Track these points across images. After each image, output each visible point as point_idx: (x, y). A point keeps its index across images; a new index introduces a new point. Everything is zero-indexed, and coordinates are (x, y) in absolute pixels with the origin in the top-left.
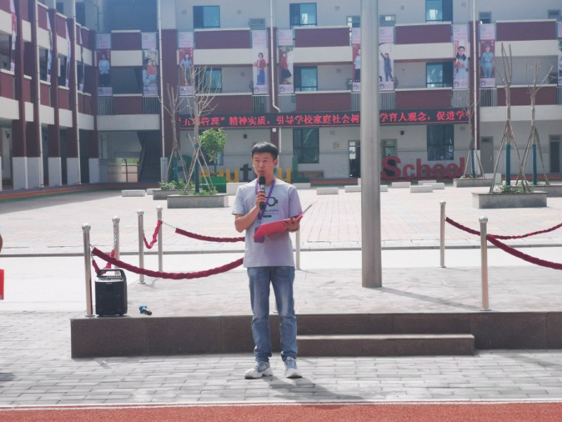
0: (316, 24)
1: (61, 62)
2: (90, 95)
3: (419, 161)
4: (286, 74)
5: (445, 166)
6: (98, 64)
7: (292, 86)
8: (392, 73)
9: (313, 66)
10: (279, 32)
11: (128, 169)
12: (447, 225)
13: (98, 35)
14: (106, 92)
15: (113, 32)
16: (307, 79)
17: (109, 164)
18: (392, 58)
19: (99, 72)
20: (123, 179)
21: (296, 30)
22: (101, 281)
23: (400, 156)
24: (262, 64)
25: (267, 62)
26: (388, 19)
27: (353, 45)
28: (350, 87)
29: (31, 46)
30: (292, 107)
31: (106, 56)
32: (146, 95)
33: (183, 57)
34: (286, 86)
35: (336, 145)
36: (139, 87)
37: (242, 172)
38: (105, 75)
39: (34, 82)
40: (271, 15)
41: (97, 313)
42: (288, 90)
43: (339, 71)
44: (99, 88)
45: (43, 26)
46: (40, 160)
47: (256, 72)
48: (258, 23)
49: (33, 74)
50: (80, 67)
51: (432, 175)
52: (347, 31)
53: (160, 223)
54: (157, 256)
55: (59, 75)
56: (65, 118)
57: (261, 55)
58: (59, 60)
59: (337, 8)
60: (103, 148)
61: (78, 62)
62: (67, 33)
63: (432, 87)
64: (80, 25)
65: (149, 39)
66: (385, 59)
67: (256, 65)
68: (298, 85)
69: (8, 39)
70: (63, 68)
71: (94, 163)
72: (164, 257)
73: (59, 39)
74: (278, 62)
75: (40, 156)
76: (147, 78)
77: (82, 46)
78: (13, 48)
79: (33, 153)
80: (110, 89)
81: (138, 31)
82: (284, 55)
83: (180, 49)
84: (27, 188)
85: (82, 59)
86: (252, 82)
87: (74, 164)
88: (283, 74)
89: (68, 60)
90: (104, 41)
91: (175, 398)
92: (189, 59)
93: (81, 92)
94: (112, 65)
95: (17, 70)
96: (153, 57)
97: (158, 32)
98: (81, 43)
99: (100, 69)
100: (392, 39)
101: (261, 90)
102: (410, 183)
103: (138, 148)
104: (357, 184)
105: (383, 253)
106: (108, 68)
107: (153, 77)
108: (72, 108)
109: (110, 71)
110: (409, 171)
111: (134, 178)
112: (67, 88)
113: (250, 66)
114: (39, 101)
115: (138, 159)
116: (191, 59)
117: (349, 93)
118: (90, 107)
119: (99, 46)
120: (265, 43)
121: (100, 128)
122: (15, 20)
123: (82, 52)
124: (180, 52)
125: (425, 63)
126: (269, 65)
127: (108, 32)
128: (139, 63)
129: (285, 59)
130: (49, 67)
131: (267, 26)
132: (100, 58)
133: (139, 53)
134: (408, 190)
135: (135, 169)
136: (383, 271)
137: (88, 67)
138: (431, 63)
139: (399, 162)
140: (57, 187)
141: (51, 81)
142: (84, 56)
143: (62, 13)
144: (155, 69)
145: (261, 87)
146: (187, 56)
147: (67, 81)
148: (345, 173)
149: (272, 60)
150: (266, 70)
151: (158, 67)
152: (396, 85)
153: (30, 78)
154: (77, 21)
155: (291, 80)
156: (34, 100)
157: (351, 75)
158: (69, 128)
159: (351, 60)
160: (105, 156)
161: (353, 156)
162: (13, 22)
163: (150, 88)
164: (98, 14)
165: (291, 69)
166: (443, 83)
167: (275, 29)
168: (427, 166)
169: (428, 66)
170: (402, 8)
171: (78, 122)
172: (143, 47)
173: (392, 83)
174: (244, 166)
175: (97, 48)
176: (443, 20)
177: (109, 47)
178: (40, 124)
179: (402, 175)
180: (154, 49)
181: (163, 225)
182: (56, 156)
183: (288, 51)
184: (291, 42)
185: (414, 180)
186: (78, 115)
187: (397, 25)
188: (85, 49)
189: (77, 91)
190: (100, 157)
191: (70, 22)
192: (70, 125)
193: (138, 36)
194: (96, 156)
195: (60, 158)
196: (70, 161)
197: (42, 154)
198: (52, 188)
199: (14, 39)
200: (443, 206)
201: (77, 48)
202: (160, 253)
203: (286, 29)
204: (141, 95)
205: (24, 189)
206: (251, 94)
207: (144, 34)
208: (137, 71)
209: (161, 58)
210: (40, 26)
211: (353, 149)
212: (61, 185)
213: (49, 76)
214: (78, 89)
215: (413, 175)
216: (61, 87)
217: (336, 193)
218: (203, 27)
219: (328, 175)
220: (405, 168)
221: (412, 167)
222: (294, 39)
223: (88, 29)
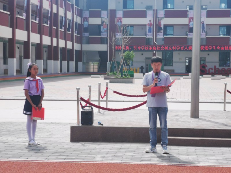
0: (174, 9)
1: (68, 22)
2: (79, 36)
3: (215, 67)
4: (161, 29)
5: (226, 69)
6: (83, 23)
7: (163, 34)
8: (205, 30)
9: (172, 26)
10: (158, 11)
11: (94, 67)
12: (227, 93)
13: (84, 11)
14: (86, 35)
15: (90, 10)
16: (169, 31)
17: (86, 64)
18: (205, 23)
19: (84, 26)
20: (92, 70)
21: (165, 11)
22: (83, 111)
23: (207, 64)
24: (151, 24)
25: (153, 24)
26: (204, 7)
27: (189, 17)
28: (187, 35)
29: (56, 15)
30: (162, 43)
31: (87, 20)
32: (102, 36)
33: (118, 21)
34: (160, 34)
35: (180, 59)
36: (100, 33)
37: (140, 69)
38: (86, 28)
39: (57, 30)
40: (155, 4)
41: (81, 124)
42: (161, 35)
43: (182, 28)
44: (83, 33)
45: (62, 7)
46: (59, 62)
47: (148, 27)
48: (150, 8)
49: (57, 27)
50: (76, 24)
51: (220, 73)
52: (186, 11)
53: (107, 88)
54: (105, 102)
55: (67, 27)
56: (69, 45)
57: (150, 20)
58: (68, 21)
59: (183, 2)
60: (84, 59)
61: (75, 22)
62: (71, 10)
63: (222, 36)
64: (76, 7)
65: (104, 13)
66: (202, 23)
67: (148, 25)
68: (165, 33)
69: (47, 12)
70: (69, 24)
71: (80, 64)
72: (108, 103)
73: (68, 12)
74: (157, 24)
75: (58, 60)
76: (103, 29)
77: (77, 15)
78: (49, 15)
79: (56, 59)
80: (88, 33)
81: (100, 10)
82: (160, 21)
83: (117, 18)
84: (53, 73)
85: (77, 21)
86: (146, 32)
87: (72, 64)
88: (159, 29)
89: (71, 21)
90: (86, 14)
91: (112, 159)
92: (120, 22)
93: (76, 35)
94: (89, 24)
95: (50, 24)
96: (106, 21)
97: (108, 10)
98: (77, 14)
99: (84, 25)
100: (205, 15)
101: (150, 35)
102: (211, 76)
103: (98, 58)
104: (188, 75)
105: (200, 104)
106: (87, 25)
107: (105, 29)
108: (72, 41)
109: (88, 26)
110: (211, 71)
111: (96, 70)
112: (70, 33)
113: (146, 25)
114: (59, 38)
115: (98, 63)
116: (121, 22)
117: (187, 37)
118: (80, 41)
119: (84, 16)
120: (152, 16)
121: (83, 49)
122: (50, 4)
123: (77, 18)
124: (117, 19)
125: (219, 26)
126: (153, 25)
127: (88, 10)
128: (100, 23)
129: (160, 23)
130: (63, 24)
131: (153, 9)
132: (84, 21)
133: (100, 19)
134: (210, 79)
135: (97, 67)
136: (199, 111)
137: (79, 24)
138: (221, 26)
139: (207, 66)
140: (65, 73)
141: (64, 30)
142: (78, 20)
143: (69, 2)
144: (106, 26)
145: (149, 34)
146: (120, 21)
147: (71, 30)
148: (184, 71)
149: (155, 23)
150: (152, 27)
151: (108, 25)
152: (206, 35)
153: (55, 28)
154: (75, 5)
155: (162, 31)
156: (57, 37)
157: (188, 30)
158: (71, 49)
159: (188, 23)
160: (85, 61)
161: (187, 64)
162: (49, 5)
163: (104, 34)
164: (84, 2)
165: (162, 27)
166: (226, 34)
167: (156, 10)
168: (218, 69)
169: (220, 27)
170: (210, 3)
171: (74, 47)
172: (102, 17)
173: (205, 33)
174: (141, 67)
175: (83, 16)
176: (227, 8)
177: (88, 16)
178: (59, 47)
179: (208, 72)
180: (106, 17)
181: (108, 90)
182: (65, 60)
183: (162, 19)
184: (163, 16)
185: (213, 74)
186: (75, 44)
187: (207, 10)
188: (78, 17)
189: (74, 34)
190: (83, 61)
191: (72, 5)
192: (71, 48)
193: (100, 12)
194: (81, 61)
195: (67, 61)
196: (71, 62)
197: (59, 59)
198: (63, 73)
199: (49, 12)
200: (226, 85)
201: (75, 16)
202: (107, 101)
203: (161, 10)
204: (100, 36)
205: (52, 74)
206: (145, 37)
207: (102, 11)
208: (99, 26)
209: (109, 21)
210: (60, 7)
211: (187, 61)
212: (67, 72)
213: (63, 28)
214: (75, 33)
215: (212, 72)
216: (68, 32)
217: (179, 79)
218: (127, 9)
219: (176, 71)
220: (209, 70)
221: (212, 69)
222: (164, 14)
223: (80, 9)
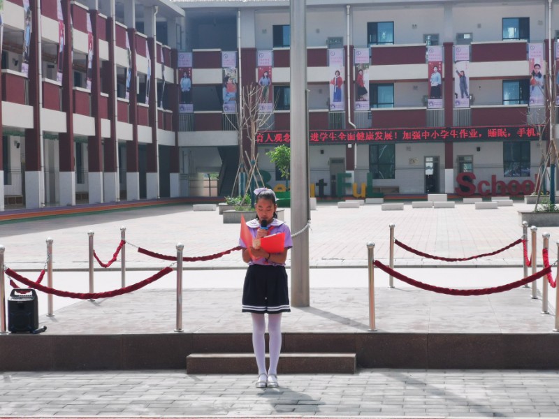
0: (393, 42)
1: (140, 79)
2: (171, 112)
4: (363, 91)
6: (179, 82)
7: (368, 103)
8: (468, 91)
9: (390, 83)
10: (356, 50)
11: (207, 184)
13: (180, 54)
14: (187, 108)
15: (194, 50)
16: (384, 94)
17: (190, 179)
19: (181, 89)
20: (205, 193)
21: (372, 48)
23: (476, 172)
24: (339, 82)
25: (343, 79)
26: (467, 37)
27: (429, 62)
28: (426, 104)
29: (109, 64)
31: (188, 74)
32: (226, 112)
34: (361, 103)
35: (412, 161)
36: (219, 104)
38: (186, 92)
39: (111, 100)
40: (348, 34)
42: (364, 106)
43: (415, 88)
44: (180, 105)
45: (121, 44)
46: (117, 174)
47: (332, 89)
48: (336, 42)
49: (111, 92)
50: (160, 86)
51: (507, 191)
53: (123, 243)
55: (138, 92)
56: (145, 134)
57: (338, 73)
58: (138, 78)
59: (414, 26)
60: (184, 164)
61: (158, 80)
62: (147, 52)
63: (507, 104)
64: (161, 44)
65: (229, 58)
66: (461, 76)
67: (333, 82)
68: (374, 101)
71: (174, 178)
73: (138, 58)
74: (354, 80)
75: (116, 171)
76: (227, 95)
77: (163, 64)
78: (90, 66)
79: (110, 168)
80: (191, 106)
81: (219, 50)
82: (360, 73)
83: (259, 67)
84: (102, 202)
85: (163, 77)
86: (329, 99)
87: (154, 179)
88: (359, 91)
89: (148, 78)
90: (186, 59)
92: (267, 77)
93: (162, 109)
94: (194, 82)
96: (233, 75)
97: (238, 50)
98: (163, 61)
99: (182, 87)
100: (468, 57)
101: (337, 107)
102: (481, 199)
103: (218, 162)
104: (426, 200)
106: (190, 86)
107: (233, 94)
108: (152, 124)
109: (191, 89)
111: (215, 192)
113: (327, 83)
114: (116, 118)
115: (218, 174)
116: (269, 76)
118: (172, 123)
119: (181, 64)
120: (342, 61)
121: (181, 144)
122: (92, 39)
123: (163, 70)
125: (501, 81)
126: (346, 82)
127: (192, 51)
128: (219, 80)
129: (361, 77)
130: (128, 84)
131: (345, 44)
132: (181, 76)
133: (220, 70)
135: (215, 183)
137: (168, 85)
138: (507, 80)
140: (135, 201)
141: (130, 99)
142: (165, 74)
143: (143, 33)
144: (234, 87)
145: (337, 104)
146: (266, 74)
148: (421, 189)
149: (349, 77)
150: (342, 87)
151: (238, 84)
152: (472, 102)
153: (107, 95)
154: (157, 40)
155: (367, 97)
156: (111, 117)
157: (427, 93)
158: (149, 144)
159: (427, 77)
160: (187, 171)
161: (430, 172)
162: (90, 42)
163: (229, 105)
164: (181, 32)
165: (367, 86)
166: (520, 100)
167: (352, 48)
168: (502, 183)
169: (506, 84)
170: (479, 26)
171: (158, 139)
172: (223, 66)
175: (179, 66)
176: (519, 39)
177: (190, 64)
178: (117, 140)
180: (233, 67)
182: (135, 171)
183: (364, 68)
184: (367, 60)
185: (487, 196)
186: (158, 131)
187: (472, 43)
188: (165, 67)
189: (157, 108)
190: (181, 171)
191: (150, 41)
192: (150, 141)
193: (219, 54)
194: (176, 170)
195: (138, 173)
196: (149, 176)
198: (130, 202)
199: (90, 58)
201: (158, 66)
202: (123, 269)
203: (362, 47)
204: (221, 112)
205: (99, 204)
206: (327, 110)
207: (224, 53)
208: (218, 88)
209: (240, 76)
210: (118, 45)
211: (431, 165)
212: (138, 199)
213: (127, 94)
214: (159, 106)
216: (140, 104)
217: (401, 209)
218: (283, 46)
219: (404, 190)
222: (370, 57)
223: (170, 48)
